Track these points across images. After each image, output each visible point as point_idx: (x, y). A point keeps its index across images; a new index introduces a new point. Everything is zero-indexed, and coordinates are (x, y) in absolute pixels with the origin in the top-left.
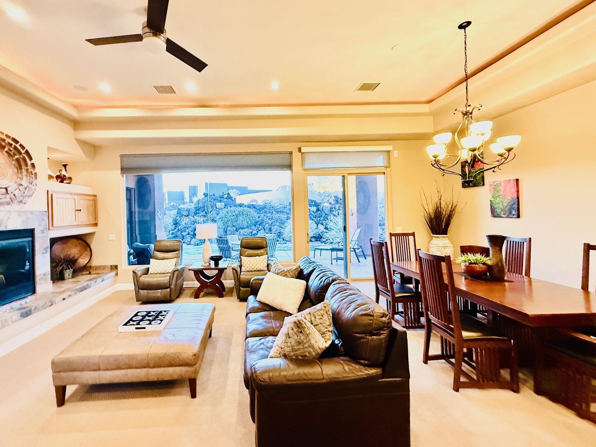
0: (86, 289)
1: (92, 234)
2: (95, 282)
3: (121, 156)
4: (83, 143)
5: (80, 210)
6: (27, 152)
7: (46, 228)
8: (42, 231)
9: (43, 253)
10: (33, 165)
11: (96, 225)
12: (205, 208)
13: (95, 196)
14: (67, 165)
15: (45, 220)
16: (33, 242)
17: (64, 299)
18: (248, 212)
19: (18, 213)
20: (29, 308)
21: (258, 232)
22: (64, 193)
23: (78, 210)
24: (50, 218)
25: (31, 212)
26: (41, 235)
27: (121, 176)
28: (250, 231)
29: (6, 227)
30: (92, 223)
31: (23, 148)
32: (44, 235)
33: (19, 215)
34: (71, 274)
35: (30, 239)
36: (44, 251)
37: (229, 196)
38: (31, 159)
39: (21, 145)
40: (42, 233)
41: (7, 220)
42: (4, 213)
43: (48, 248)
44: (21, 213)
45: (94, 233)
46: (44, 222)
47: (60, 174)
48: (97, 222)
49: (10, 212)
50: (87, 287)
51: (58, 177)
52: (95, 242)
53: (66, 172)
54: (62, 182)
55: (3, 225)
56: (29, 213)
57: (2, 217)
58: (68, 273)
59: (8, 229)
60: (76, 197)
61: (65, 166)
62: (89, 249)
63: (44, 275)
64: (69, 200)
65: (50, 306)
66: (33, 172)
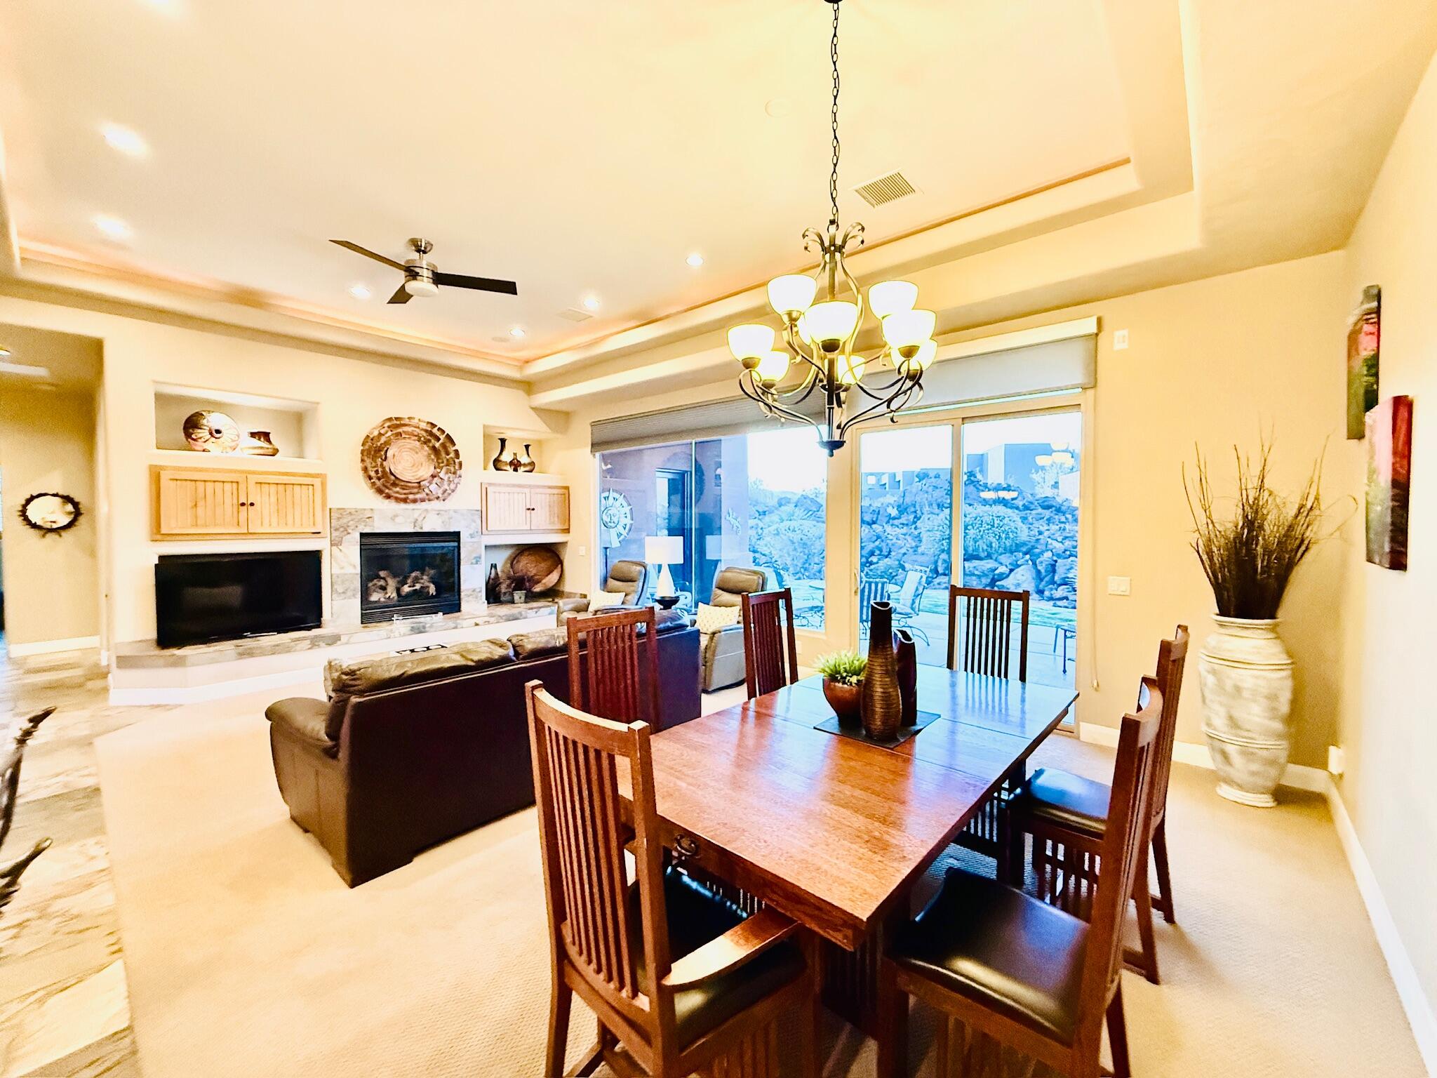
0: (517, 619)
1: (564, 544)
2: (536, 612)
3: (593, 424)
4: (543, 412)
5: (533, 509)
6: (448, 437)
7: (477, 532)
8: (471, 535)
9: (472, 563)
10: (457, 452)
11: (567, 531)
12: (917, 506)
13: (567, 488)
14: (530, 445)
15: (476, 522)
16: (459, 547)
17: (477, 625)
18: (995, 519)
20: (423, 624)
21: (1011, 570)
22: (508, 485)
23: (529, 509)
24: (483, 515)
25: (456, 512)
26: (469, 540)
27: (591, 456)
28: (989, 566)
30: (557, 528)
31: (443, 432)
32: (473, 540)
33: (438, 514)
34: (523, 598)
35: (456, 544)
36: (474, 561)
37: (972, 478)
38: (453, 443)
39: (439, 429)
40: (471, 538)
41: (423, 520)
42: (419, 512)
43: (480, 558)
44: (441, 512)
45: (567, 543)
46: (474, 524)
47: (513, 460)
48: (567, 527)
49: (426, 510)
50: (519, 616)
51: (511, 463)
52: (568, 557)
53: (528, 455)
54: (516, 470)
55: (416, 525)
56: (451, 512)
57: (416, 516)
58: (519, 595)
59: (423, 531)
60: (527, 490)
61: (527, 447)
62: (560, 566)
63: (474, 591)
64: (516, 495)
65: (454, 628)
66: (457, 461)
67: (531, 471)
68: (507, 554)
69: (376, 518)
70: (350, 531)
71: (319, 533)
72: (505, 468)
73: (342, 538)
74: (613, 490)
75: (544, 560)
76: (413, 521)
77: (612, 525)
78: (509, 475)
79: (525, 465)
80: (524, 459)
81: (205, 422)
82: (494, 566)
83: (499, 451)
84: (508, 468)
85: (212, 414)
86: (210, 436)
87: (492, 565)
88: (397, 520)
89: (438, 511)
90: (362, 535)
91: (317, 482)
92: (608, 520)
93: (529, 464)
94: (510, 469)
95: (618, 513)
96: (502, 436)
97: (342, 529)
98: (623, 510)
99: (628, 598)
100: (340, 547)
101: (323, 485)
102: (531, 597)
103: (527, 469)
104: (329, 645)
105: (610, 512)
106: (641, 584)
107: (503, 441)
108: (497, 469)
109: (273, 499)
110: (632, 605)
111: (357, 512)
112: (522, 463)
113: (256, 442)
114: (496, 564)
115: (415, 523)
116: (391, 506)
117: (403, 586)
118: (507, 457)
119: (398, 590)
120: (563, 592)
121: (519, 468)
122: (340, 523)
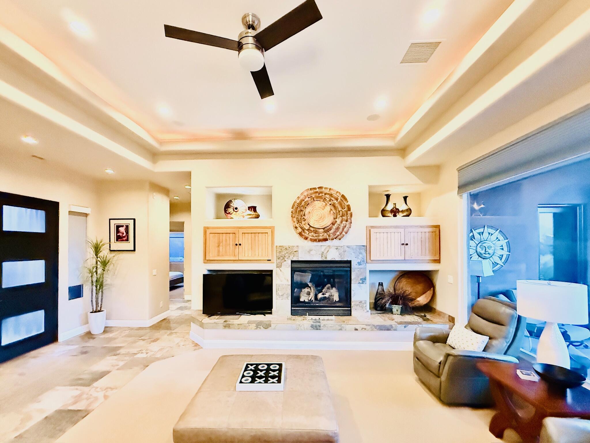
1: (436, 271)
3: (459, 169)
5: (407, 244)
6: (343, 196)
7: (363, 261)
8: (358, 263)
9: (359, 283)
10: (349, 206)
11: (438, 261)
13: (438, 227)
14: (408, 197)
15: (362, 254)
16: (350, 271)
17: (356, 330)
19: (336, 248)
20: (319, 324)
22: (387, 227)
23: (403, 244)
24: (367, 249)
25: (348, 247)
26: (357, 266)
29: (326, 258)
30: (428, 259)
31: (340, 194)
32: (360, 266)
33: (337, 249)
34: (400, 310)
36: (361, 282)
38: (347, 201)
39: (337, 192)
40: (359, 265)
41: (327, 253)
42: (325, 247)
43: (365, 279)
44: (338, 247)
45: (438, 271)
46: (361, 256)
47: (393, 208)
48: (438, 259)
49: (329, 246)
50: (390, 328)
51: (392, 211)
52: (439, 282)
53: (406, 203)
54: (395, 216)
55: (323, 256)
56: (345, 247)
57: (323, 250)
58: (396, 308)
59: (327, 260)
60: (402, 230)
61: (405, 198)
62: (432, 289)
63: (361, 302)
64: (393, 234)
65: (339, 330)
66: (349, 212)
67: (408, 216)
68: (392, 276)
69: (299, 251)
70: (286, 259)
71: (270, 260)
72: (388, 215)
73: (282, 263)
74: (487, 226)
75: (419, 283)
76: (321, 253)
77: (487, 256)
78: (390, 220)
79: (402, 211)
80: (402, 206)
81: (232, 205)
82: (381, 284)
83: (385, 204)
84: (390, 215)
85: (236, 200)
86: (233, 211)
87: (379, 283)
88: (311, 252)
89: (337, 247)
90: (292, 262)
91: (269, 231)
92: (483, 252)
93: (407, 210)
94: (391, 215)
95: (492, 245)
96: (387, 193)
97: (282, 258)
98: (499, 243)
99: (494, 342)
100: (280, 268)
101: (273, 233)
102: (405, 311)
103: (405, 214)
104: (266, 328)
105: (484, 245)
106: (512, 330)
107: (388, 196)
108: (383, 216)
109: (250, 241)
110: (498, 353)
111: (289, 248)
112: (400, 210)
113: (249, 212)
114: (382, 283)
115: (322, 254)
116: (308, 244)
117: (319, 293)
118: (390, 207)
119: (316, 296)
120: (435, 309)
121: (397, 214)
122: (280, 254)
